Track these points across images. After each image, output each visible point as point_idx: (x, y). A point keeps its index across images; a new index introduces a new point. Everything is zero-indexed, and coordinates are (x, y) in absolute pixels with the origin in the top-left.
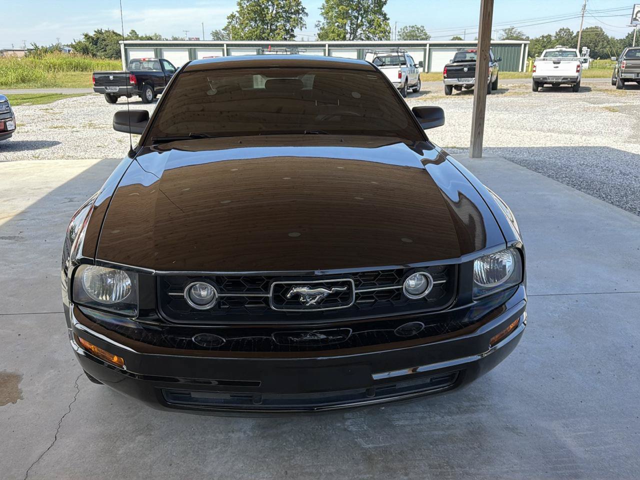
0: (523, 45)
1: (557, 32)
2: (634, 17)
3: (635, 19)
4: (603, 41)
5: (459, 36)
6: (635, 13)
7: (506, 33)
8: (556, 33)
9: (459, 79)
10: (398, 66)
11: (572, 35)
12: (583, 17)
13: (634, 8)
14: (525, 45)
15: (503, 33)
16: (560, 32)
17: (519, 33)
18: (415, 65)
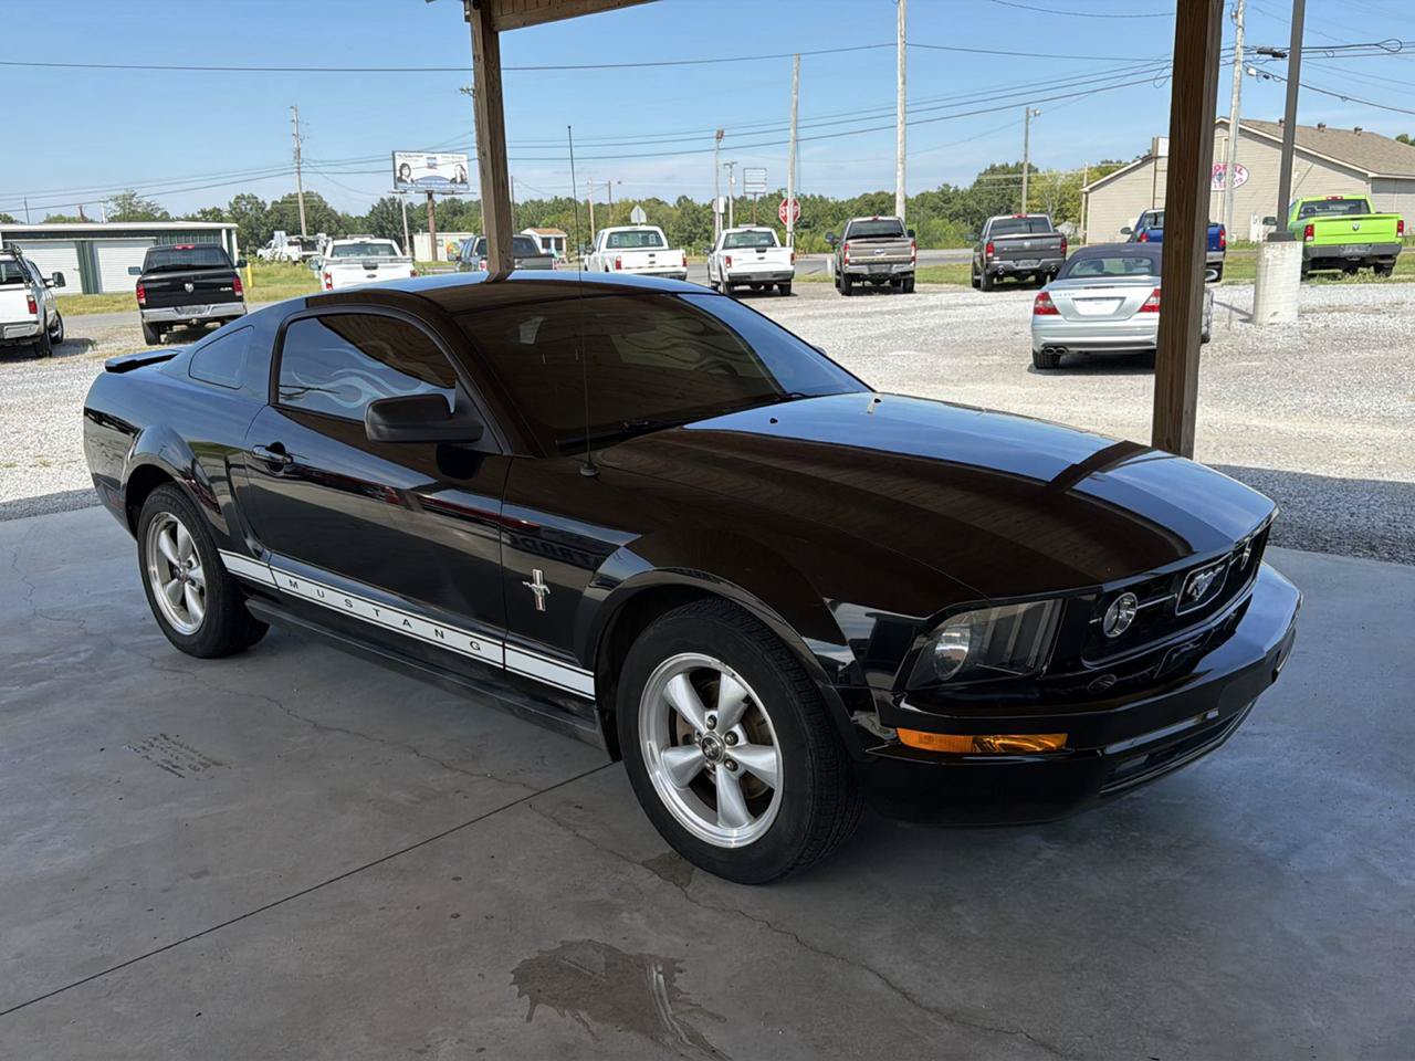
0: (224, 232)
1: (232, 201)
2: (398, 174)
3: (400, 180)
4: (329, 221)
5: (9, 214)
6: (398, 168)
7: (119, 205)
8: (230, 204)
9: (179, 308)
10: (22, 285)
11: (263, 209)
12: (299, 173)
13: (394, 159)
14: (229, 232)
15: (112, 205)
16: (237, 203)
17: (149, 204)
18: (45, 281)
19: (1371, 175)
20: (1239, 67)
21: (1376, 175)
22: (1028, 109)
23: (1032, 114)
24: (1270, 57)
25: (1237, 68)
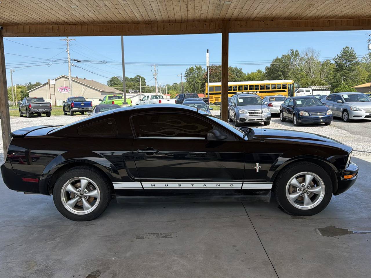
19: (100, 91)
20: (69, 63)
21: (102, 91)
22: (11, 69)
23: (12, 71)
24: (77, 62)
25: (69, 64)
